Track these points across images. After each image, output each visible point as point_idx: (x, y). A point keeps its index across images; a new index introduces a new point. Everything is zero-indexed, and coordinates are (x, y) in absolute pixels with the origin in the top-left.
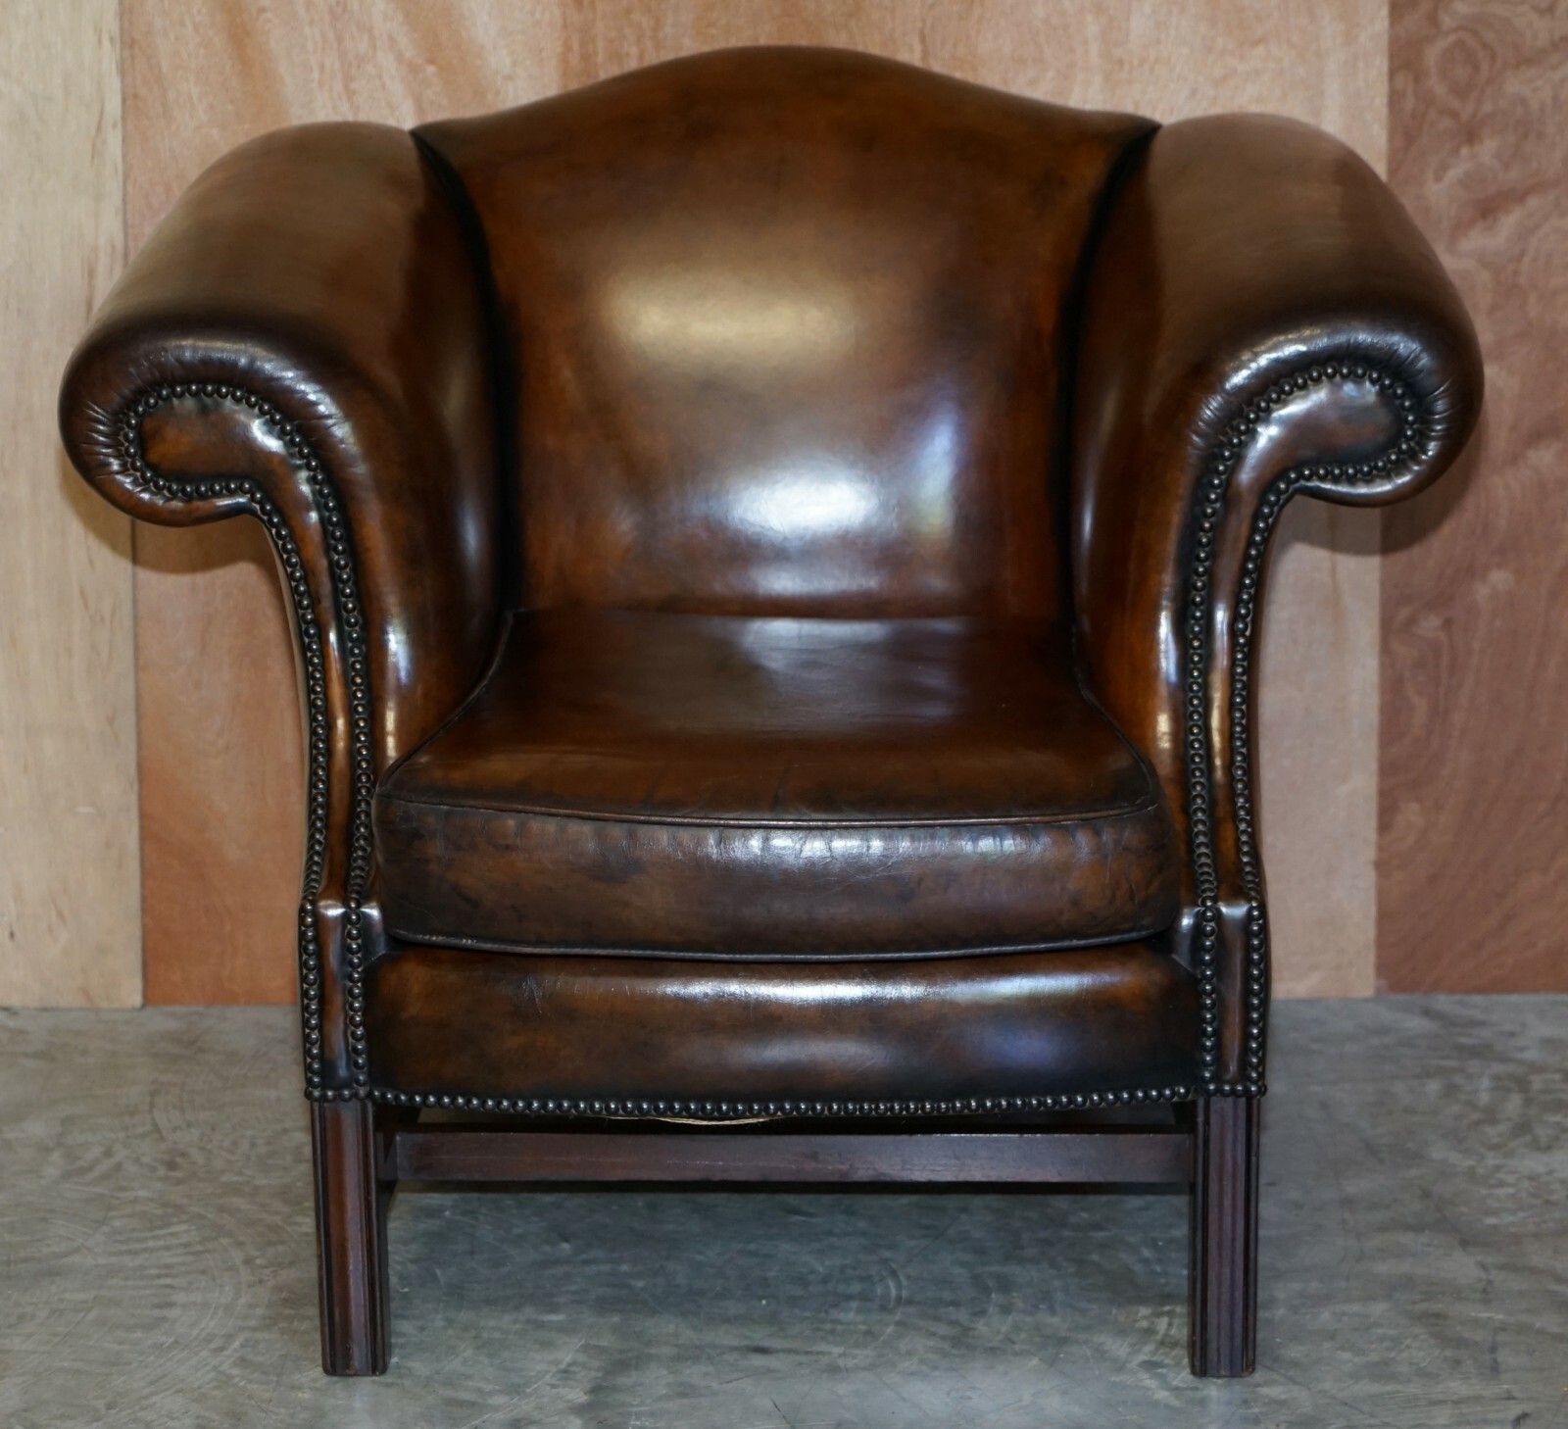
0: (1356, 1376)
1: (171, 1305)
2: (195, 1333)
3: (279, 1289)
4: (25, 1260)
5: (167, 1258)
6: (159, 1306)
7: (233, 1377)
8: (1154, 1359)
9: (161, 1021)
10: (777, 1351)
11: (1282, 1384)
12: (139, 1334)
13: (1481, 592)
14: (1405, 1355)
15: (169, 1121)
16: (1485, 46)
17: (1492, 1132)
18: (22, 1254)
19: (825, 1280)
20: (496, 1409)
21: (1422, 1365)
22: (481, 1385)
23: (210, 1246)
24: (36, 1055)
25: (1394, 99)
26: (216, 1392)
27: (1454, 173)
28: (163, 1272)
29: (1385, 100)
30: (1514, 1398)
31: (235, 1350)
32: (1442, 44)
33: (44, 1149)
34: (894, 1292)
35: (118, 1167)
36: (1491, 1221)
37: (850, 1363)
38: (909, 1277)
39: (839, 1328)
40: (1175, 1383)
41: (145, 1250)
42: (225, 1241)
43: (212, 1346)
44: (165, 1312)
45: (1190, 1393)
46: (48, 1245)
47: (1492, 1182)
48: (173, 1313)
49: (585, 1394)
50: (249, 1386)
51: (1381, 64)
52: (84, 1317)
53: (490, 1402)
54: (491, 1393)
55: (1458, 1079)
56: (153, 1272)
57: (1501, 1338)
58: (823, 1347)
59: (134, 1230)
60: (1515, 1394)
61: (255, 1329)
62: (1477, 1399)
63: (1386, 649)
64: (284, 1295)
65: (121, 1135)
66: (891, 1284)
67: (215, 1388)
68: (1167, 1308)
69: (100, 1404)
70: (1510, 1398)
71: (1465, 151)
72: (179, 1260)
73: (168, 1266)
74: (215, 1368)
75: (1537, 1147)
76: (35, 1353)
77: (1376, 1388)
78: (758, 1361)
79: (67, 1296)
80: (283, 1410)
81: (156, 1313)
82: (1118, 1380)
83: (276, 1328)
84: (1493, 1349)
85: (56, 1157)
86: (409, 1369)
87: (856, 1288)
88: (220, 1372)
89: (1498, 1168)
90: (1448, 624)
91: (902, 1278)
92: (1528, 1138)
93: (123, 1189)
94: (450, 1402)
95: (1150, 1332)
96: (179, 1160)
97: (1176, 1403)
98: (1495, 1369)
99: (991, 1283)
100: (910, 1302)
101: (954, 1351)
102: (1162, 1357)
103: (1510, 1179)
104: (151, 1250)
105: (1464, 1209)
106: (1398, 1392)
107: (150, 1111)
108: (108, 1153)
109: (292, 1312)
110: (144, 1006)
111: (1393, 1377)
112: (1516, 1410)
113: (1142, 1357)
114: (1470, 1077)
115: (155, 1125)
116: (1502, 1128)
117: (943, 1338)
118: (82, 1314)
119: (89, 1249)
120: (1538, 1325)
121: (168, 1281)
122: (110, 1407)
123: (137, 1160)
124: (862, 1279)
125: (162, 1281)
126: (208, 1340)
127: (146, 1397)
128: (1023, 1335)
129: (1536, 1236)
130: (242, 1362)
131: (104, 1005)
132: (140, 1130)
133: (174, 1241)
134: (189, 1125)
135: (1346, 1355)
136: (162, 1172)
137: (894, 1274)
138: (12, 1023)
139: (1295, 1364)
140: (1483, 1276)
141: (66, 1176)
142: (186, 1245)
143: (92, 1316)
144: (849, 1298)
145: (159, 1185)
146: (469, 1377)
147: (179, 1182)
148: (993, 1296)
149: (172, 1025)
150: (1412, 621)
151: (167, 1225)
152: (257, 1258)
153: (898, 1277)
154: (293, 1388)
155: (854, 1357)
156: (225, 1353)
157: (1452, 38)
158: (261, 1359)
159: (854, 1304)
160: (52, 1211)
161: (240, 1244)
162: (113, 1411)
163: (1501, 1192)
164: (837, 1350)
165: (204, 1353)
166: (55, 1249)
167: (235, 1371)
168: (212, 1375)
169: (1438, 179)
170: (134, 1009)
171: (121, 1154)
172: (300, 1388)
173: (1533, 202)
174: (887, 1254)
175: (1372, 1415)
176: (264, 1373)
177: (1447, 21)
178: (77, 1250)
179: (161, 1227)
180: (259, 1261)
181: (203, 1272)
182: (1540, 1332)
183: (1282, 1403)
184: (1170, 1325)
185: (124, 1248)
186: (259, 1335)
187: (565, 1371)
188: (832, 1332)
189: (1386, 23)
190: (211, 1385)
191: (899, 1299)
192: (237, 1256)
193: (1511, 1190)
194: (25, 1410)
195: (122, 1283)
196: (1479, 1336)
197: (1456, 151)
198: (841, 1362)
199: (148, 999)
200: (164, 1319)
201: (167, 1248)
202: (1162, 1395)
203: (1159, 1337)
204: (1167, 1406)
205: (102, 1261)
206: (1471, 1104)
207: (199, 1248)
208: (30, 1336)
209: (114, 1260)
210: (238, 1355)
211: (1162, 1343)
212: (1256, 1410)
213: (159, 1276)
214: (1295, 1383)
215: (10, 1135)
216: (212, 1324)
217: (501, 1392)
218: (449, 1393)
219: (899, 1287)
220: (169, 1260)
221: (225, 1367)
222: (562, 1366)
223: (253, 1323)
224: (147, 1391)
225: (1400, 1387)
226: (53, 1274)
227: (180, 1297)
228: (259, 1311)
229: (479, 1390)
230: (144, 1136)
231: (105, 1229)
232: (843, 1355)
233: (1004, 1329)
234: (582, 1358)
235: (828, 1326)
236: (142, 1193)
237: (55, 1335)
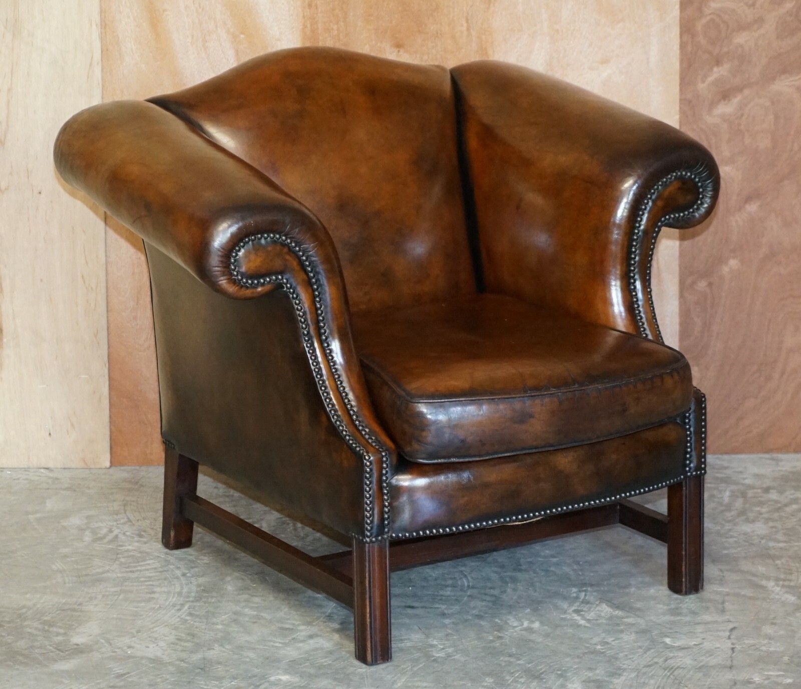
0: (664, 614)
1: (154, 592)
2: (167, 603)
3: (199, 586)
4: (86, 575)
5: (148, 574)
6: (150, 593)
7: (187, 620)
8: (579, 608)
9: (120, 473)
10: (418, 607)
11: (633, 617)
12: (143, 604)
13: (725, 270)
14: (685, 605)
15: (134, 516)
16: (724, 22)
17: (729, 515)
18: (84, 573)
19: (436, 580)
20: (301, 631)
21: (693, 609)
22: (294, 622)
23: (165, 569)
24: (67, 489)
25: (683, 46)
26: (181, 626)
27: (710, 79)
28: (148, 579)
29: (678, 46)
30: (730, 621)
31: (186, 610)
32: (704, 21)
33: (81, 530)
34: (466, 584)
35: (116, 536)
36: (725, 552)
37: (450, 611)
38: (472, 578)
39: (444, 598)
40: (588, 618)
41: (137, 571)
42: (172, 567)
43: (176, 608)
44: (152, 596)
45: (594, 621)
46: (94, 570)
47: (727, 536)
48: (156, 596)
49: (339, 625)
50: (195, 624)
51: (676, 31)
52: (118, 598)
53: (298, 628)
54: (298, 625)
55: (715, 492)
56: (142, 579)
57: (727, 598)
58: (437, 606)
59: (130, 563)
60: (732, 620)
61: (192, 602)
62: (715, 622)
63: (681, 296)
64: (202, 588)
65: (115, 523)
66: (465, 580)
67: (181, 624)
68: (585, 589)
69: (134, 631)
70: (729, 621)
71: (715, 69)
72: (154, 574)
73: (149, 577)
74: (179, 616)
75: (748, 521)
76: (101, 612)
77: (672, 618)
78: (409, 611)
79: (108, 589)
80: (211, 632)
81: (149, 596)
82: (564, 616)
83: (201, 601)
84: (723, 603)
85: (87, 533)
86: (262, 616)
87: (450, 582)
88: (182, 618)
89: (730, 530)
90: (710, 285)
91: (469, 578)
92: (743, 518)
93: (122, 546)
94: (282, 629)
95: (577, 598)
96: (142, 533)
97: (588, 625)
98: (723, 611)
99: (508, 579)
100: (473, 587)
101: (494, 607)
102: (582, 608)
103: (735, 535)
104: (140, 571)
105: (714, 547)
106: (682, 620)
107: (125, 513)
108: (111, 531)
109: (207, 595)
110: (111, 466)
111: (679, 614)
112: (731, 626)
113: (574, 608)
114: (720, 492)
115: (128, 518)
116: (733, 513)
117: (488, 601)
118: (117, 597)
119: (113, 571)
120: (743, 593)
121: (151, 583)
122: (138, 631)
123: (124, 534)
124: (451, 579)
125: (147, 583)
126: (174, 605)
127: (153, 628)
128: (523, 600)
129: (745, 558)
130: (190, 614)
131: (93, 467)
132: (122, 521)
133: (149, 567)
134: (144, 519)
135: (661, 606)
136: (136, 539)
137: (466, 576)
138: (51, 475)
139: (639, 609)
140: (720, 573)
141: (95, 541)
142: (155, 568)
143: (121, 597)
144: (447, 586)
145: (136, 544)
146: (288, 619)
147: (145, 543)
148: (509, 584)
149: (125, 475)
150: (694, 283)
151: (145, 561)
152: (187, 573)
153: (467, 577)
154: (213, 624)
155: (452, 609)
156: (182, 611)
157: (709, 18)
158: (198, 613)
159: (450, 589)
160: (92, 555)
161: (179, 568)
162: (140, 634)
163: (731, 540)
164: (443, 607)
165: (173, 611)
166: (98, 570)
167: (188, 618)
168: (178, 619)
169: (703, 82)
170: (106, 468)
171: (116, 532)
172: (217, 624)
173: (746, 92)
174: (463, 569)
175: (670, 629)
176: (200, 618)
177: (707, 11)
178: (108, 571)
179: (142, 561)
180: (188, 575)
181: (165, 579)
182: (744, 596)
183: (634, 624)
184: (585, 595)
185: (128, 570)
186: (195, 604)
187: (329, 616)
188: (441, 600)
189: (679, 11)
190: (179, 623)
191: (468, 586)
192: (178, 573)
193: (735, 539)
194: (103, 634)
195: (130, 584)
196: (718, 597)
197: (711, 69)
198: (446, 611)
199: (112, 464)
200: (153, 598)
201: (147, 570)
202: (582, 622)
203: (581, 600)
204: (585, 627)
205: (119, 575)
206: (721, 504)
207: (161, 570)
208: (97, 605)
209: (125, 575)
210: (188, 611)
211: (582, 602)
212: (622, 627)
213: (145, 581)
214: (639, 617)
215: (65, 524)
216: (174, 599)
217: (303, 625)
218: (280, 625)
219: (468, 581)
220: (149, 575)
221: (183, 616)
222: (327, 614)
223: (191, 599)
224: (151, 626)
225: (683, 618)
226: (100, 580)
227: (158, 589)
228: (193, 594)
229: (293, 624)
230: (124, 523)
231: (117, 562)
232: (446, 609)
233: (515, 597)
234: (335, 611)
235: (439, 598)
236: (130, 548)
237: (108, 605)
